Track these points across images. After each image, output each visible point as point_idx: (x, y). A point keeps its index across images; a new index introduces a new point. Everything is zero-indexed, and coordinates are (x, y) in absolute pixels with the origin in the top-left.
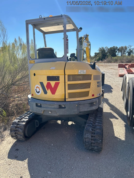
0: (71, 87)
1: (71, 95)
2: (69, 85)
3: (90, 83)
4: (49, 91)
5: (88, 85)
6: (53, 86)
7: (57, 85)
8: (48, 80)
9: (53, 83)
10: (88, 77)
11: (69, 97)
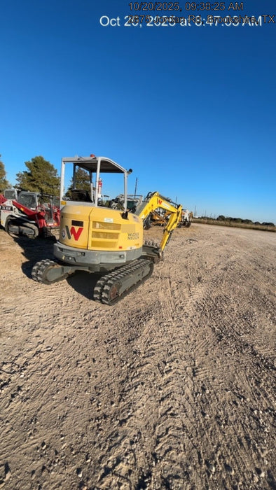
0: (97, 234)
1: (94, 244)
2: (93, 232)
3: (118, 234)
4: (72, 236)
5: (116, 236)
6: (76, 232)
7: (80, 230)
8: (73, 224)
9: (77, 228)
10: (118, 227)
11: (92, 246)
